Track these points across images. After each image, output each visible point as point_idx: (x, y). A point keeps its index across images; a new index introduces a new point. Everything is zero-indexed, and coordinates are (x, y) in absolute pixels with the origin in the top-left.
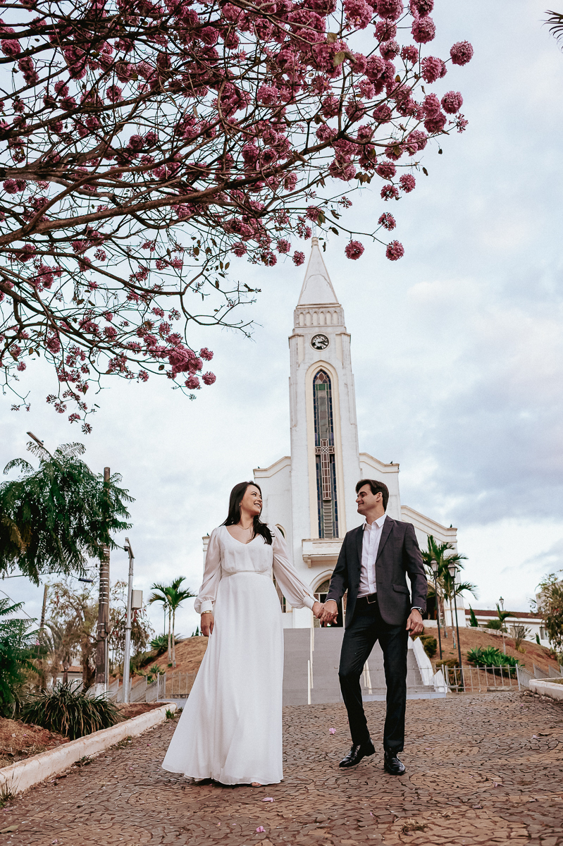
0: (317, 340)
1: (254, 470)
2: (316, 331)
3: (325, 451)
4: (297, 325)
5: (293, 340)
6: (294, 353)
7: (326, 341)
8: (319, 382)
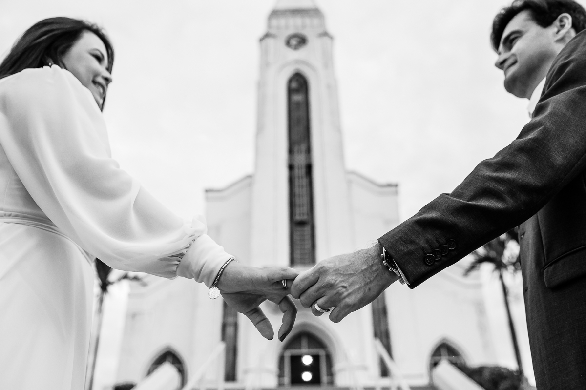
0: (294, 42)
1: (207, 191)
2: (291, 31)
3: (300, 160)
4: (269, 26)
5: (264, 42)
6: (264, 53)
7: (303, 41)
8: (294, 85)
